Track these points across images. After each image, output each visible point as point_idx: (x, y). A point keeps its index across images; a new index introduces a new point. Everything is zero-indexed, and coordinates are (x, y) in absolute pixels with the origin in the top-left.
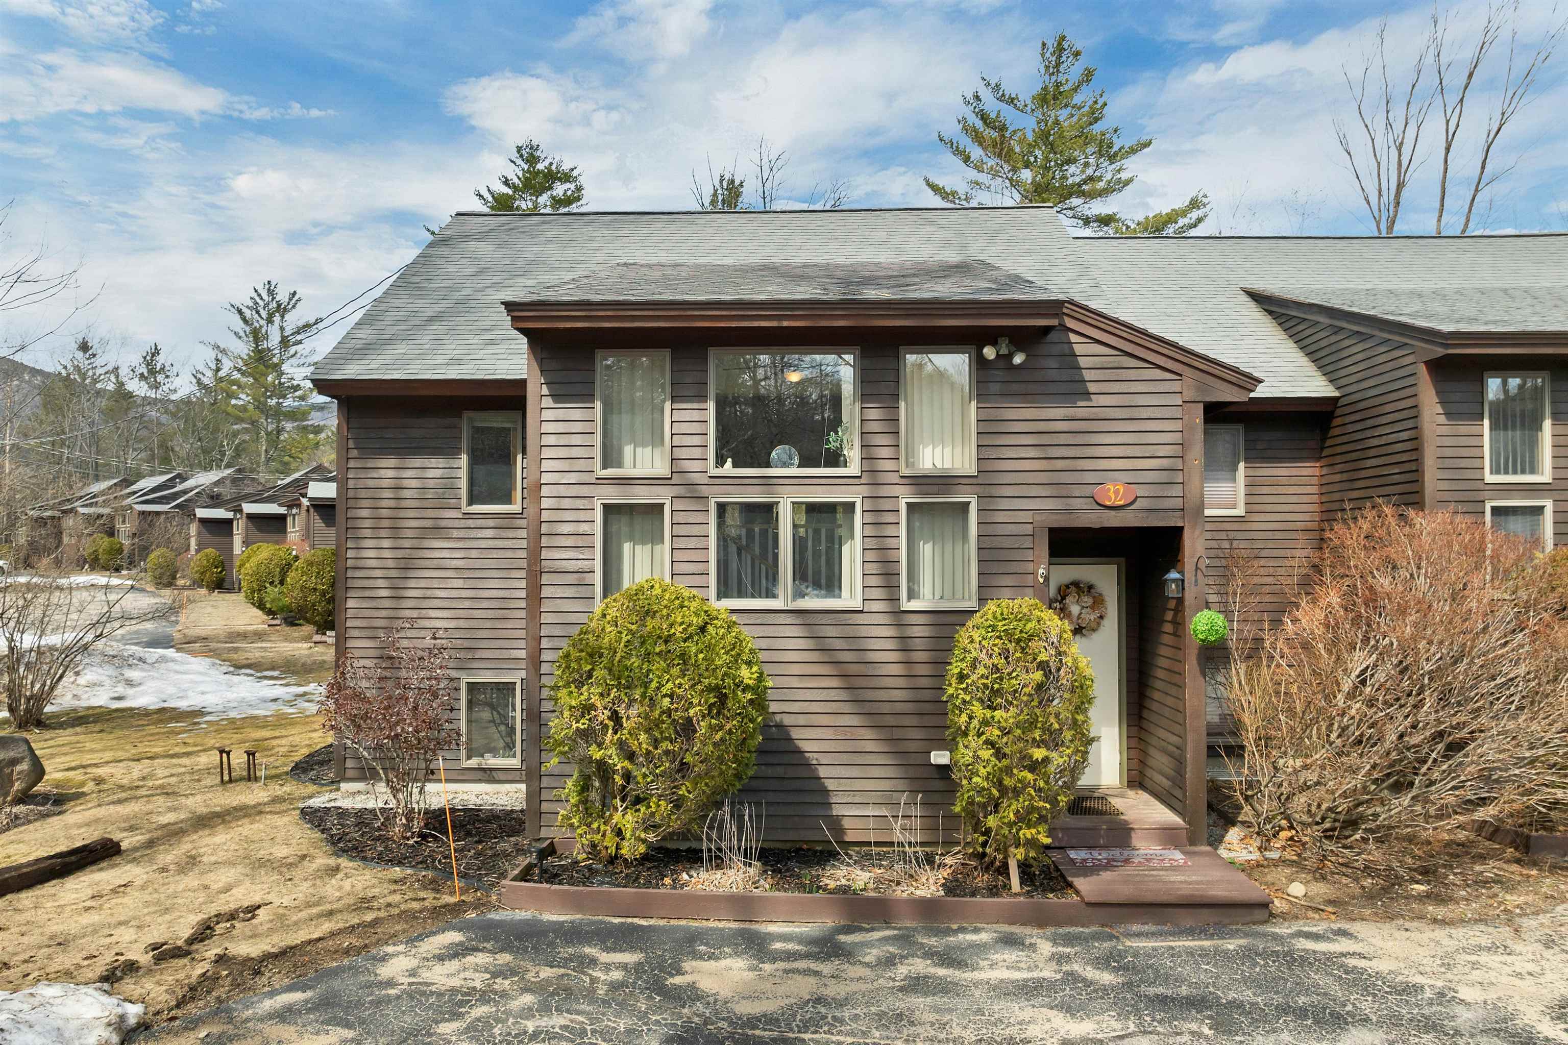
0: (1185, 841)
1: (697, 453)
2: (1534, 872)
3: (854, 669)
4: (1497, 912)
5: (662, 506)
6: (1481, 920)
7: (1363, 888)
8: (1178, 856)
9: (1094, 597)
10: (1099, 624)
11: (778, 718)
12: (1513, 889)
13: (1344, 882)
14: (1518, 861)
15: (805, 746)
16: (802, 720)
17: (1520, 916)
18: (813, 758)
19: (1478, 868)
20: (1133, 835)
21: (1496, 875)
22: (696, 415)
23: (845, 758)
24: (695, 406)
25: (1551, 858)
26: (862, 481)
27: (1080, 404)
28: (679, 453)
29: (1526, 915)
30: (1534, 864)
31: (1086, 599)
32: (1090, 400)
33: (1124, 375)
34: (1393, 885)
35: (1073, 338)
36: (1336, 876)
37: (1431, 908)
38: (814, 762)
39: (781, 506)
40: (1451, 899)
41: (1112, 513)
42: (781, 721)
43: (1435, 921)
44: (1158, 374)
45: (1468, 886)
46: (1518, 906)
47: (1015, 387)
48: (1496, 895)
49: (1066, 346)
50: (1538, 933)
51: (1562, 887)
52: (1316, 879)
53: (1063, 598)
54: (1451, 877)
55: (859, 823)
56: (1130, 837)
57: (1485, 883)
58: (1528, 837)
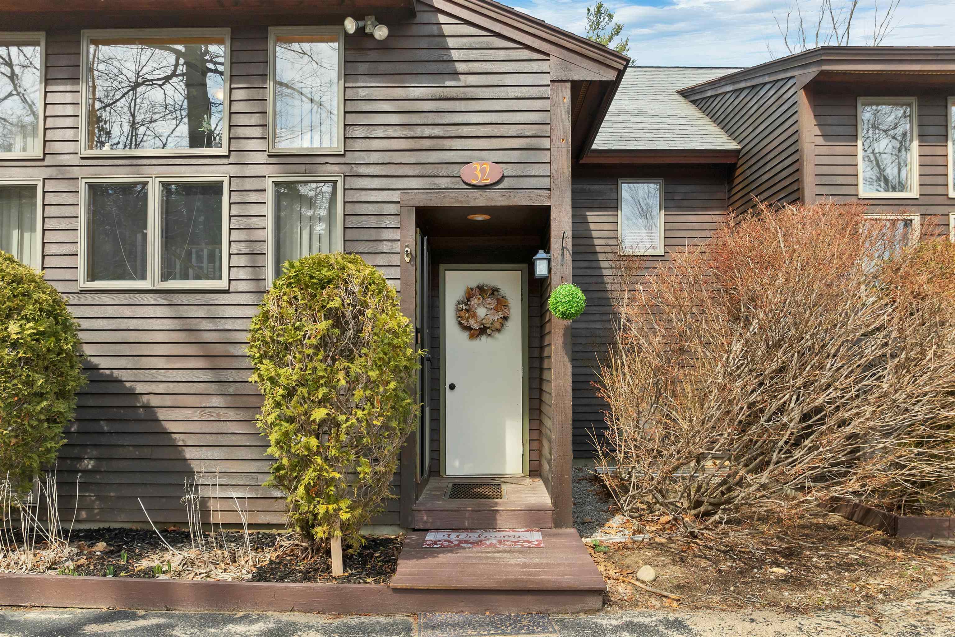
0: (550, 523)
1: (69, 134)
2: (900, 554)
3: (219, 350)
4: (859, 598)
5: (34, 187)
6: (838, 608)
7: (720, 571)
8: (536, 536)
9: (498, 300)
10: (502, 325)
11: (145, 399)
12: (878, 571)
13: (703, 565)
14: (885, 543)
15: (171, 427)
16: (168, 401)
17: (883, 602)
18: (180, 440)
19: (844, 550)
20: (498, 517)
21: (861, 556)
22: (69, 98)
23: (211, 440)
24: (69, 88)
25: (918, 540)
26: (231, 160)
27: (448, 83)
28: (50, 135)
29: (889, 601)
30: (901, 545)
31: (489, 300)
32: (459, 80)
33: (492, 54)
34: (753, 568)
35: (442, 18)
36: (697, 559)
37: (786, 594)
38: (181, 443)
39: (150, 187)
40: (810, 583)
41: (478, 193)
42: (148, 401)
43: (788, 609)
44: (526, 54)
45: (831, 568)
46: (881, 590)
47: (383, 68)
48: (858, 579)
49: (435, 27)
50: (901, 624)
51: (929, 569)
52: (674, 563)
53: (469, 300)
54: (815, 559)
55: (226, 505)
56: (495, 519)
57: (849, 566)
58: (896, 519)
